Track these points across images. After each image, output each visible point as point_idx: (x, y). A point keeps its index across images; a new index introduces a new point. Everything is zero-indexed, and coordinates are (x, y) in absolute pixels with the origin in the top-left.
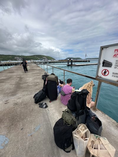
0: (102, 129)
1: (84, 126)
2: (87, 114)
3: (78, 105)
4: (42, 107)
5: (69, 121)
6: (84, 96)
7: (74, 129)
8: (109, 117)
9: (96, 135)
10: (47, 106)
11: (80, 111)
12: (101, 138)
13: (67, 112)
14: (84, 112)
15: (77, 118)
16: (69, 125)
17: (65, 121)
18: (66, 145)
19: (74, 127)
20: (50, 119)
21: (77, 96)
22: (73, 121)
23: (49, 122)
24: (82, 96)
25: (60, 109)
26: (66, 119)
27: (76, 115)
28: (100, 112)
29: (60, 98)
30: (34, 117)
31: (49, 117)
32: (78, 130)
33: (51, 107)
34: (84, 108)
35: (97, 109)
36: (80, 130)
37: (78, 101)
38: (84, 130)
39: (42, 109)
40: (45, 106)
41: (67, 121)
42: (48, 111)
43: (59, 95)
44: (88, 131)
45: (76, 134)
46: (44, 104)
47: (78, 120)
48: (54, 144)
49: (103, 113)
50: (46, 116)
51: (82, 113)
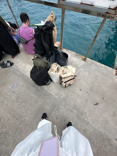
0: (68, 61)
1: (55, 64)
2: (56, 53)
3: (46, 45)
4: (6, 67)
5: (42, 65)
6: (50, 32)
7: (48, 70)
8: (71, 52)
9: (65, 66)
10: (12, 63)
11: (50, 52)
12: (68, 67)
13: (37, 58)
14: (53, 52)
15: (48, 60)
16: (43, 68)
17: (39, 67)
18: (45, 82)
19: (48, 68)
20: (23, 73)
21: (42, 34)
22: (46, 63)
23: (24, 76)
24: (47, 32)
25: (29, 60)
26: (39, 65)
27: (47, 58)
28: (65, 49)
29: (23, 49)
30: (3, 79)
31: (22, 72)
32: (52, 69)
33: (18, 63)
34: (52, 48)
35: (63, 48)
36: (53, 68)
37: (45, 41)
38: (56, 67)
39: (7, 68)
40: (9, 64)
41: (40, 66)
42: (17, 67)
43: (21, 46)
44: (59, 66)
45: (50, 72)
46: (6, 62)
47: (50, 61)
48: (37, 86)
49: (67, 50)
50: (18, 73)
51: (52, 54)
